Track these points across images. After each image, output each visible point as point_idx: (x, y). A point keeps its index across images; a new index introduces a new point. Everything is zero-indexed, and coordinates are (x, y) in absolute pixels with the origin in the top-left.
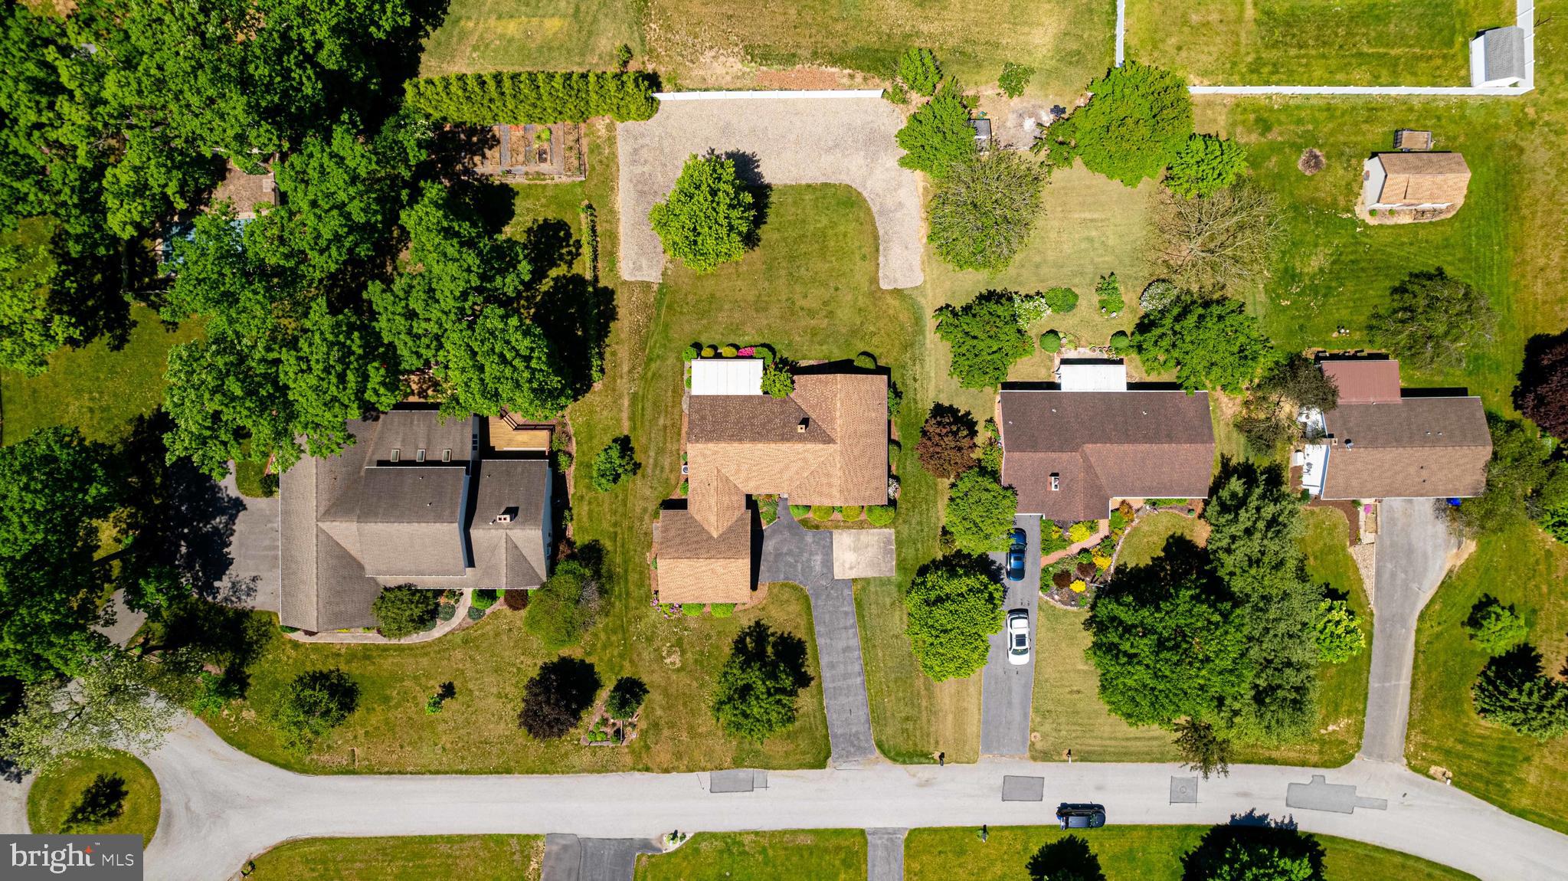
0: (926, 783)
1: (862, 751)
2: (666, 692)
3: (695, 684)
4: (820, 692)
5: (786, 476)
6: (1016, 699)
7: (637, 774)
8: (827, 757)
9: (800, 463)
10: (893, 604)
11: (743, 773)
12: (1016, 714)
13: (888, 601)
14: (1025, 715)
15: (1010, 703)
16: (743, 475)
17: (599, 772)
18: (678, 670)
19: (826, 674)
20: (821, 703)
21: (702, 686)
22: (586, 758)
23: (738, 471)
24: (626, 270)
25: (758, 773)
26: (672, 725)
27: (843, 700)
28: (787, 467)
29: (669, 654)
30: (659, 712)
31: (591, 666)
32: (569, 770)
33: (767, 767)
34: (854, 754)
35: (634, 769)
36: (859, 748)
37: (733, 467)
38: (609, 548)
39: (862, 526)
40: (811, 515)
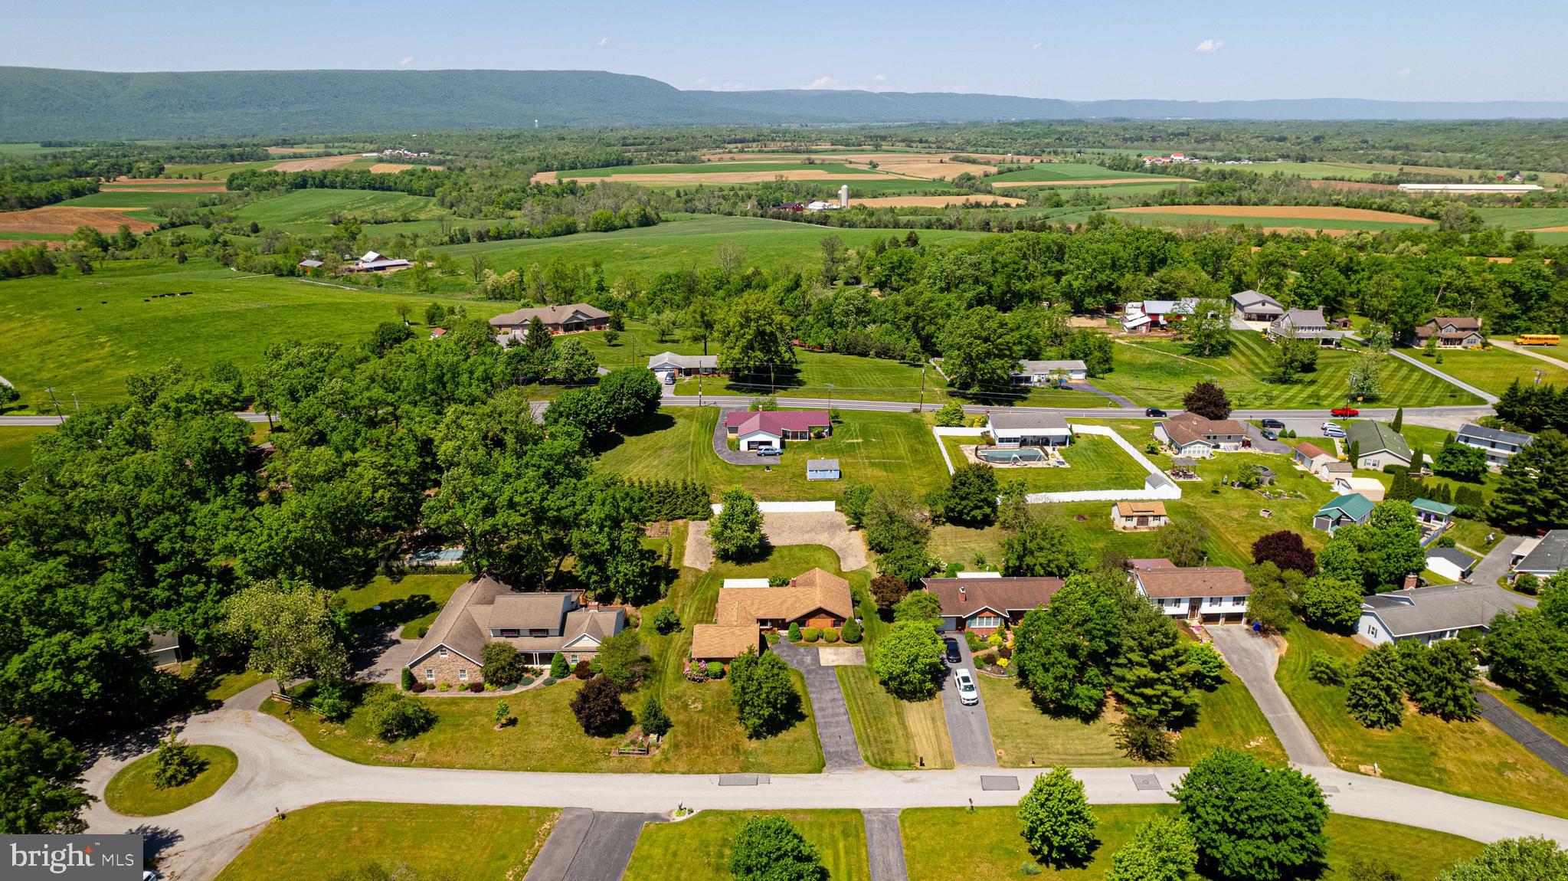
0: (913, 780)
1: (855, 763)
2: (688, 725)
3: (712, 720)
4: (814, 726)
5: (785, 606)
6: (976, 727)
7: (655, 775)
8: (824, 765)
9: (794, 599)
10: (867, 677)
11: (748, 776)
12: (980, 738)
13: (863, 676)
14: (987, 739)
15: (972, 732)
16: (756, 606)
17: (622, 772)
18: (700, 711)
19: (818, 714)
20: (814, 732)
21: (718, 720)
22: (614, 763)
23: (752, 604)
24: (688, 561)
25: (762, 776)
26: (689, 745)
27: (833, 730)
28: (785, 601)
29: (693, 703)
30: (680, 738)
31: (630, 712)
32: (599, 771)
33: (770, 772)
34: (846, 765)
35: (653, 772)
36: (850, 761)
37: (749, 602)
38: (656, 658)
39: (839, 646)
40: (803, 641)
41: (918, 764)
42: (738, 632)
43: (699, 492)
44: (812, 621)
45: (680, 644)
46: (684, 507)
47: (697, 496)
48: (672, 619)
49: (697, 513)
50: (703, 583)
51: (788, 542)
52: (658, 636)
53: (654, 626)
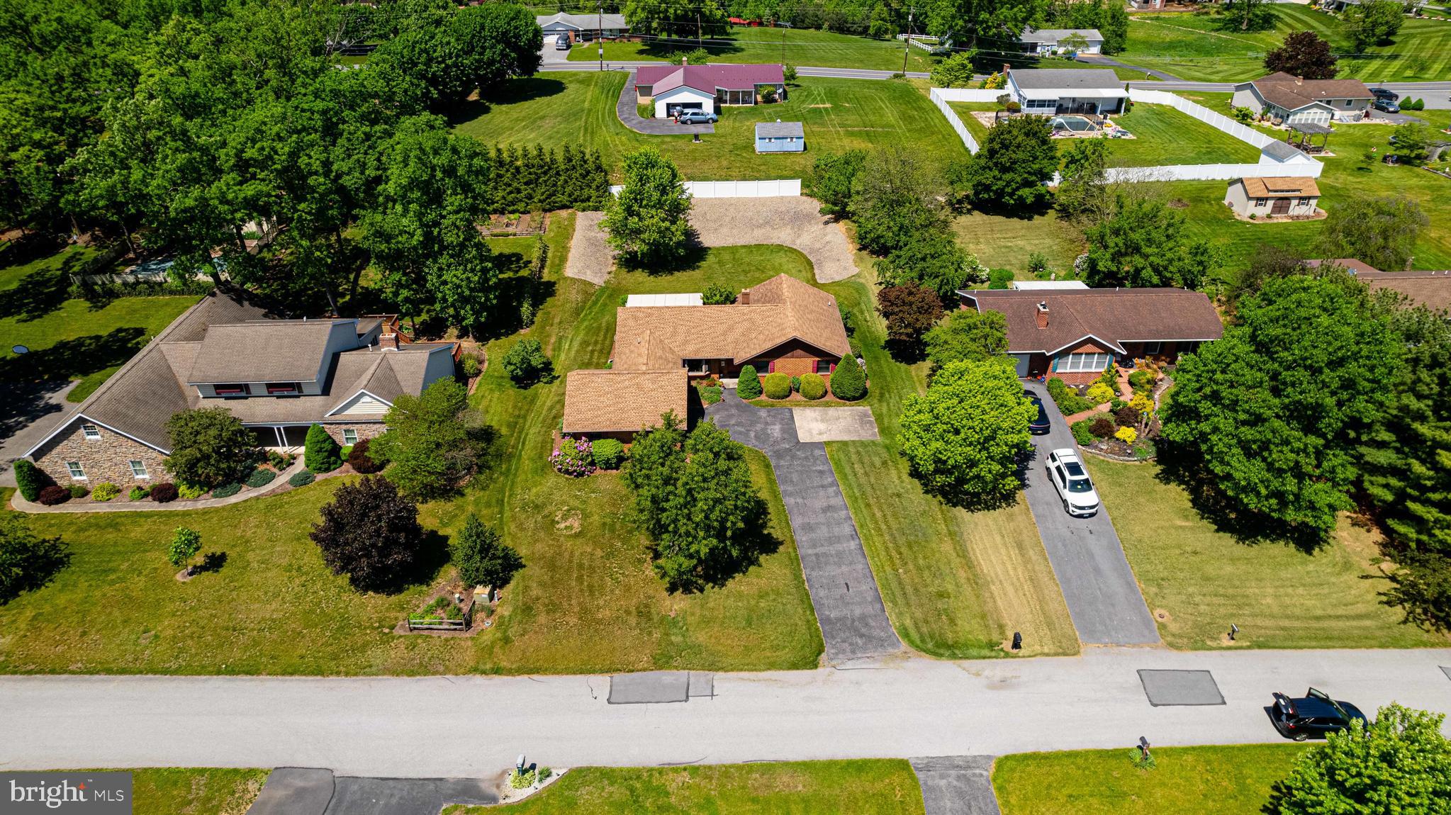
0: (1003, 683)
1: (881, 643)
2: (552, 566)
3: (599, 553)
4: (795, 562)
5: (730, 338)
6: (1105, 563)
7: (479, 679)
8: (820, 652)
9: (746, 324)
10: (884, 463)
11: (669, 677)
12: (1115, 584)
13: (877, 461)
14: (1129, 585)
15: (1097, 571)
16: (680, 338)
17: (412, 674)
18: (577, 535)
19: (801, 537)
20: (797, 576)
21: (609, 555)
22: (397, 652)
23: (674, 334)
24: (570, 271)
25: (697, 678)
26: (552, 608)
27: (832, 570)
28: (731, 328)
29: (565, 518)
30: (535, 591)
31: (446, 538)
32: (364, 670)
33: (713, 667)
34: (864, 649)
35: (475, 670)
36: (869, 638)
37: (669, 331)
38: (504, 431)
39: (828, 405)
40: (763, 397)
41: (1007, 645)
42: (648, 385)
43: (590, 166)
44: (779, 362)
45: (549, 403)
46: (568, 190)
47: (588, 172)
48: (536, 361)
49: (588, 199)
50: (595, 303)
51: (729, 242)
52: (512, 391)
53: (506, 374)
